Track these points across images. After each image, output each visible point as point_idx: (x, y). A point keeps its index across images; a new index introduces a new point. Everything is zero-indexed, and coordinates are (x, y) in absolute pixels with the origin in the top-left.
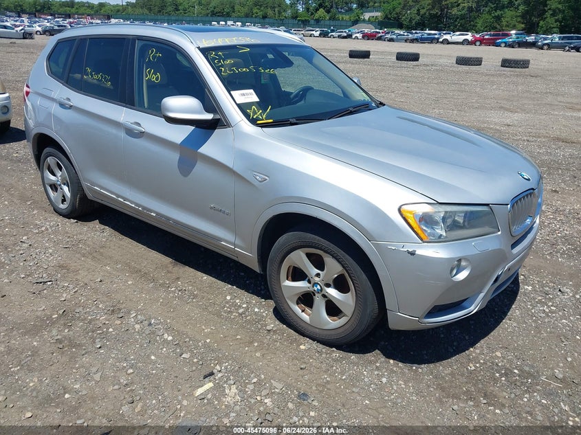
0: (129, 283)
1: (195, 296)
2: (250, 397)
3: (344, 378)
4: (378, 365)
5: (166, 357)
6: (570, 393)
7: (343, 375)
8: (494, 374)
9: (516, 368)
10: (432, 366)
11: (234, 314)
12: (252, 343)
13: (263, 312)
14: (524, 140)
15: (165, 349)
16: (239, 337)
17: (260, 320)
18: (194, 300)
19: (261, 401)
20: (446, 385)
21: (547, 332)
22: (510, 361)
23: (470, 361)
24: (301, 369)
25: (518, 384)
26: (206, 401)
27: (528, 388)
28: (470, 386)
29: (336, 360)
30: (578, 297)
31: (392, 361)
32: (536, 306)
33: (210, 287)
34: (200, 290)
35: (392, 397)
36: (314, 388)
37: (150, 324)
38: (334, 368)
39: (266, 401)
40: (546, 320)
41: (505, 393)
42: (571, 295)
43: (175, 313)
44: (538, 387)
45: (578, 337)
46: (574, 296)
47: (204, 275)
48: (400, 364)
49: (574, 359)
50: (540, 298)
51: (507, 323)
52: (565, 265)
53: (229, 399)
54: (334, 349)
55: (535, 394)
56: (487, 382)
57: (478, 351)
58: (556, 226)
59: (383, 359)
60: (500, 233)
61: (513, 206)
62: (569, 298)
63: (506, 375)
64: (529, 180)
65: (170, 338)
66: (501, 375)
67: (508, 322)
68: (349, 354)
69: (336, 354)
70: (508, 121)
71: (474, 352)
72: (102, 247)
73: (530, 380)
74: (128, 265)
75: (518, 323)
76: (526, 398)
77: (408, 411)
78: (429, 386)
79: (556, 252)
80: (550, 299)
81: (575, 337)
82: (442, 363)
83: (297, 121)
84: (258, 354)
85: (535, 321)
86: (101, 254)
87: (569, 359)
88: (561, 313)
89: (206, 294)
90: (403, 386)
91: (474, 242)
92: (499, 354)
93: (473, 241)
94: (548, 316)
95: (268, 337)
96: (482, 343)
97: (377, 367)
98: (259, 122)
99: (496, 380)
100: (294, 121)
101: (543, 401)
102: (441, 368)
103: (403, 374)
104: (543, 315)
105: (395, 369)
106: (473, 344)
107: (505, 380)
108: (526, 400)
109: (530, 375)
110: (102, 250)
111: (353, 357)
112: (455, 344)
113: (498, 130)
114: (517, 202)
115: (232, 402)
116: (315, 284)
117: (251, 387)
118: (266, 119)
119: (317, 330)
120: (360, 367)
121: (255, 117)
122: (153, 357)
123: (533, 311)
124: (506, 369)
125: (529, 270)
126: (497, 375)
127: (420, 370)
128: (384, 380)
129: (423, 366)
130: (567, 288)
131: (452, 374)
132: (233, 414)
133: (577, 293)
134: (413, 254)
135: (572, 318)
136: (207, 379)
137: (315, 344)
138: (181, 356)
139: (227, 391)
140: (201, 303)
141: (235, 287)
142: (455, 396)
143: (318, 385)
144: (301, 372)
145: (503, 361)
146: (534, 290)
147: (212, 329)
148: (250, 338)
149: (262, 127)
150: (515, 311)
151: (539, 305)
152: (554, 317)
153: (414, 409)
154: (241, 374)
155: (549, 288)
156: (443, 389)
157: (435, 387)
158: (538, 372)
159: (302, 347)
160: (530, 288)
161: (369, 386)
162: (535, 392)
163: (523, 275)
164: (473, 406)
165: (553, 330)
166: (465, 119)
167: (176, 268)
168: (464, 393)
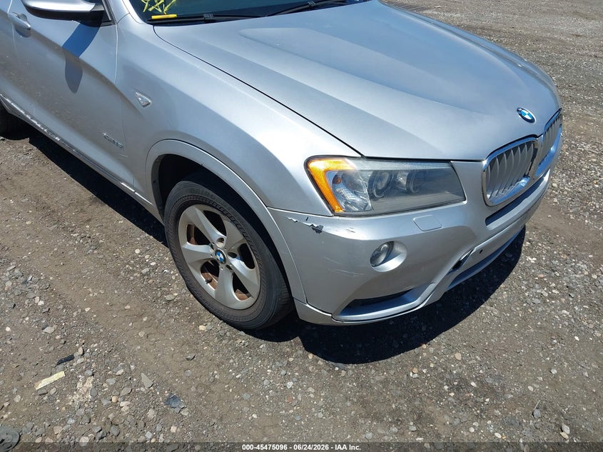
0: (28, 223)
1: (98, 246)
2: (105, 396)
3: (237, 377)
4: (291, 359)
5: (26, 330)
6: (538, 426)
7: (239, 372)
8: (442, 385)
9: (475, 380)
10: (362, 367)
11: (135, 275)
12: (141, 316)
13: (174, 274)
14: (591, 56)
15: (27, 319)
16: (128, 307)
17: (164, 285)
18: (95, 252)
19: (116, 404)
20: (371, 398)
21: (536, 327)
22: (471, 368)
23: (416, 363)
24: (188, 359)
25: (470, 403)
26: (45, 398)
27: (481, 412)
28: (402, 401)
29: (237, 350)
30: (595, 277)
31: (311, 356)
32: (533, 287)
33: (123, 235)
34: (108, 237)
35: (291, 411)
36: (193, 389)
37: (25, 282)
38: (231, 361)
39: (123, 404)
40: (540, 309)
41: (446, 417)
42: (586, 273)
43: (64, 268)
44: (497, 412)
45: (577, 338)
46: (589, 276)
47: (122, 217)
48: (321, 362)
49: (561, 372)
50: (542, 276)
51: (485, 310)
52: (591, 229)
53: (76, 397)
54: (242, 333)
55: (489, 422)
56: (428, 397)
57: (432, 350)
58: (596, 173)
59: (301, 352)
60: (465, 202)
61: (492, 164)
62: (583, 278)
63: (458, 388)
64: (532, 121)
65: (41, 303)
66: (451, 390)
67: (488, 308)
68: (260, 341)
69: (243, 339)
70: (579, 31)
71: (427, 350)
72: (18, 173)
73: (487, 400)
74: (37, 199)
75: (501, 311)
76: (474, 427)
77: (304, 434)
78: (347, 399)
79: (585, 211)
80: (555, 279)
81: (573, 337)
82: (377, 364)
83: (216, 18)
84: (141, 334)
85: (525, 310)
86: (12, 182)
87: (554, 371)
88: (563, 300)
89: (113, 244)
90: (312, 396)
91: (416, 216)
92: (458, 356)
93: (414, 216)
94: (545, 302)
95: (164, 310)
96: (442, 338)
97: (289, 363)
98: (154, 17)
99: (441, 395)
100: (211, 17)
101: (497, 434)
102: (373, 371)
103: (319, 376)
104: (537, 301)
105: (310, 368)
106: (427, 339)
107: (454, 397)
108: (472, 430)
109: (492, 391)
110: (14, 178)
111: (263, 345)
112: (405, 336)
113: (562, 41)
114: (500, 157)
115: (77, 403)
116: (218, 252)
117: (111, 381)
118: (168, 13)
119: (222, 307)
120: (266, 361)
121: (150, 9)
122: (8, 329)
123: (527, 294)
124: (462, 379)
125: (541, 234)
126: (446, 387)
127: (343, 373)
128: (290, 384)
129: (349, 366)
130: (584, 263)
131: (385, 382)
132: (71, 421)
133: (594, 272)
134: (318, 230)
135: (577, 309)
136: (60, 366)
137: (220, 325)
138: (43, 329)
139: (79, 385)
140: (101, 256)
141: (151, 237)
142: (378, 417)
143: (199, 385)
144: (185, 364)
145: (460, 367)
146: (538, 264)
147: (100, 293)
148: (142, 309)
149: (154, 25)
150: (502, 293)
151: (537, 285)
152: (552, 304)
153: (313, 433)
154: (107, 360)
155: (560, 262)
156: (364, 403)
157: (355, 400)
158: (503, 387)
159: (202, 328)
160: (533, 260)
161: (266, 392)
162: (490, 419)
163: (529, 241)
164: (396, 434)
165: (545, 324)
166: (526, 26)
167: (93, 207)
168: (392, 412)
